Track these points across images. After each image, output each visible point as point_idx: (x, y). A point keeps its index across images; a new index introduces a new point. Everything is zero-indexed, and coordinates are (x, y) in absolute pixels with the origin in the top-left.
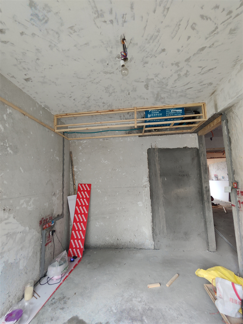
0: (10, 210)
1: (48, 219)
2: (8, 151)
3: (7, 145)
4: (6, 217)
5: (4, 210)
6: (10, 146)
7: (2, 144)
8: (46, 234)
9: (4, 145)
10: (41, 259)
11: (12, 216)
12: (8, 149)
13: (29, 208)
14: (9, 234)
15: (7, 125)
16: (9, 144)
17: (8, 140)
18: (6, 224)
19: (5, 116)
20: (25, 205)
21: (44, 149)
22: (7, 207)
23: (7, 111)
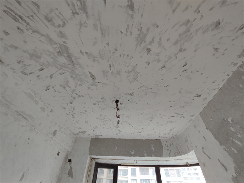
23: (229, 122)
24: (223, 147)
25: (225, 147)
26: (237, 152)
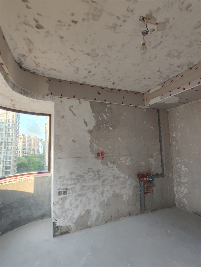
0: (114, 162)
1: (146, 175)
2: (109, 129)
3: (109, 126)
4: (112, 166)
5: (111, 162)
6: (111, 126)
7: (106, 125)
8: (144, 185)
9: (107, 126)
11: (115, 166)
12: (110, 128)
13: (127, 164)
14: (115, 177)
15: (108, 114)
16: (110, 125)
17: (109, 123)
18: (112, 170)
19: (106, 110)
20: (124, 161)
21: (137, 123)
22: (112, 160)
23: (107, 106)
24: (93, 114)
25: (95, 115)
26: (101, 120)
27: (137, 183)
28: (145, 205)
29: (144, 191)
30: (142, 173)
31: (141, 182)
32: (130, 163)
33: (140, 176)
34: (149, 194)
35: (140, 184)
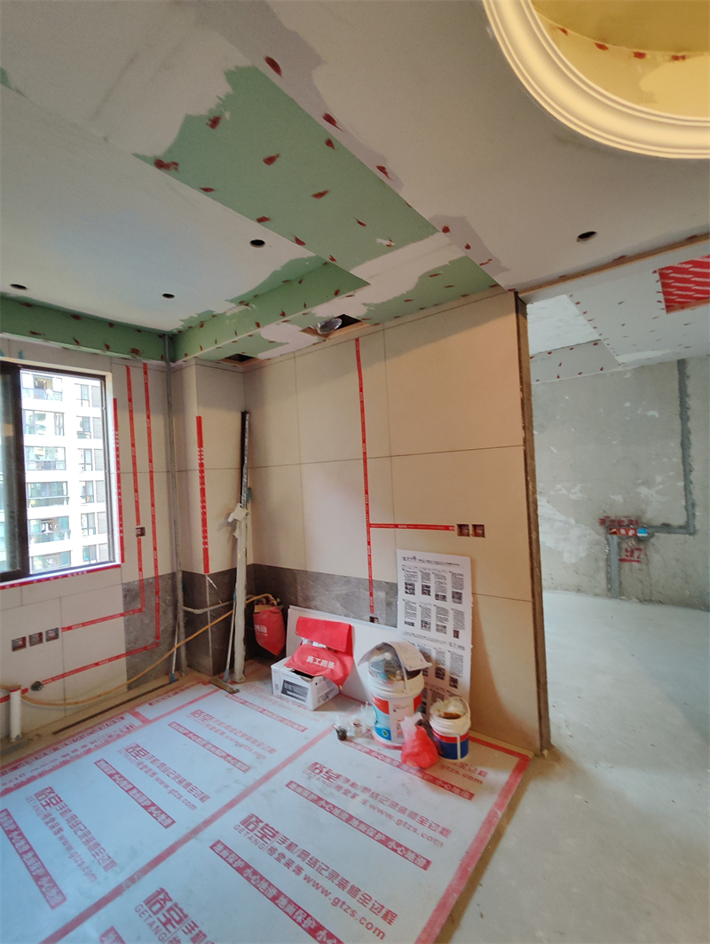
1: (626, 523)
8: (619, 544)
10: (608, 573)
11: (544, 499)
13: (572, 496)
20: (564, 491)
21: (601, 410)
27: (598, 537)
28: (621, 583)
29: (619, 554)
30: (614, 518)
31: (609, 536)
32: (581, 495)
33: (608, 523)
34: (635, 564)
35: (607, 539)
